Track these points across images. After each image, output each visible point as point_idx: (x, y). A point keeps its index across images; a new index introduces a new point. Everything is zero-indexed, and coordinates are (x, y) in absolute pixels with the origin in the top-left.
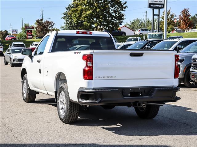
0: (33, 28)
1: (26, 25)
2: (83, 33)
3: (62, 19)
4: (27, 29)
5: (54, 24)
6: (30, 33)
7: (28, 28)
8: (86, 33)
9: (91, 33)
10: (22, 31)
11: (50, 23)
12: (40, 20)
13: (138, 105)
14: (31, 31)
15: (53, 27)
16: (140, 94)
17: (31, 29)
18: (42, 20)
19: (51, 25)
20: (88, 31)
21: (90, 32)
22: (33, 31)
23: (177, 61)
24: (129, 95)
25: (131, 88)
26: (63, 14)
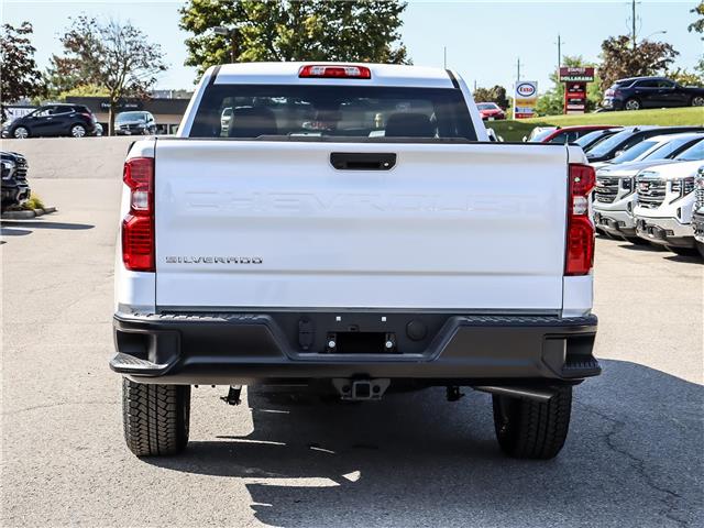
0: (589, 72)
1: (569, 62)
2: (330, 74)
3: (690, 30)
4: (567, 79)
5: (674, 53)
6: (576, 92)
7: (570, 75)
8: (341, 74)
9: (365, 74)
10: (554, 85)
11: (660, 49)
12: (617, 39)
13: (358, 394)
14: (583, 85)
15: (669, 65)
16: (389, 344)
17: (582, 75)
18: (624, 39)
19: (660, 59)
20: (351, 67)
21: (361, 69)
22: (589, 87)
23: (583, 193)
24: (332, 344)
25: (338, 314)
26: (696, 13)
